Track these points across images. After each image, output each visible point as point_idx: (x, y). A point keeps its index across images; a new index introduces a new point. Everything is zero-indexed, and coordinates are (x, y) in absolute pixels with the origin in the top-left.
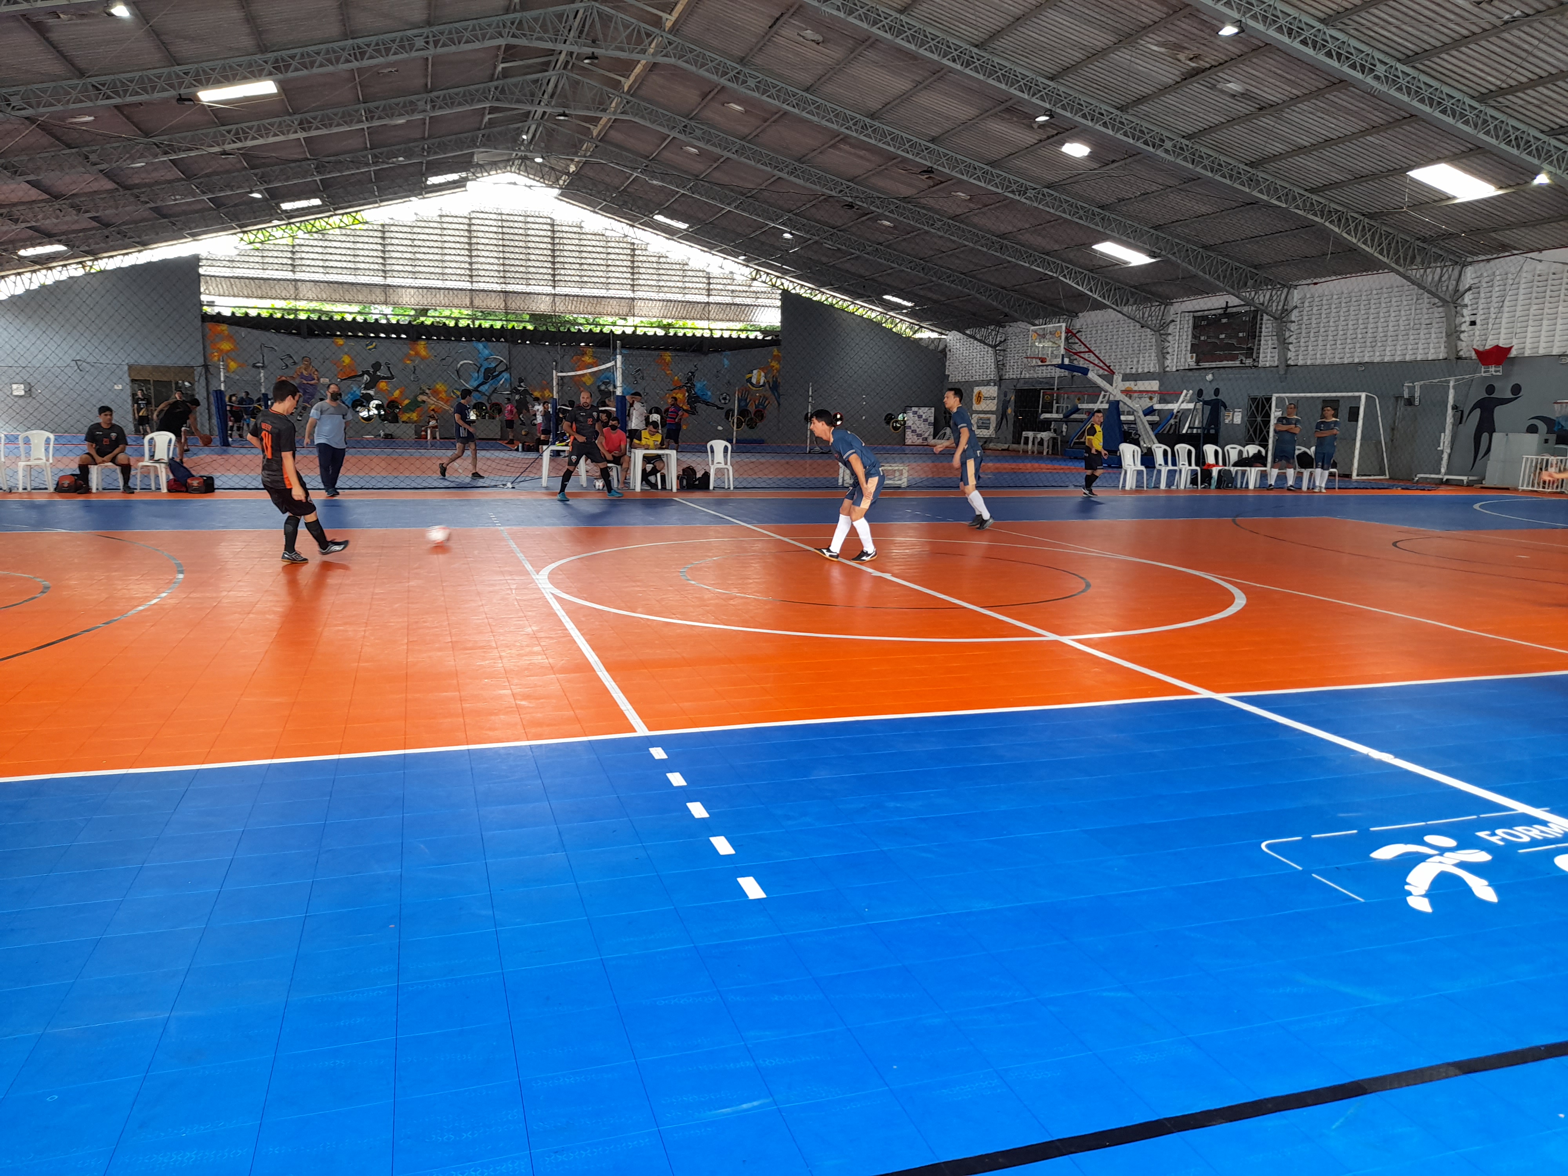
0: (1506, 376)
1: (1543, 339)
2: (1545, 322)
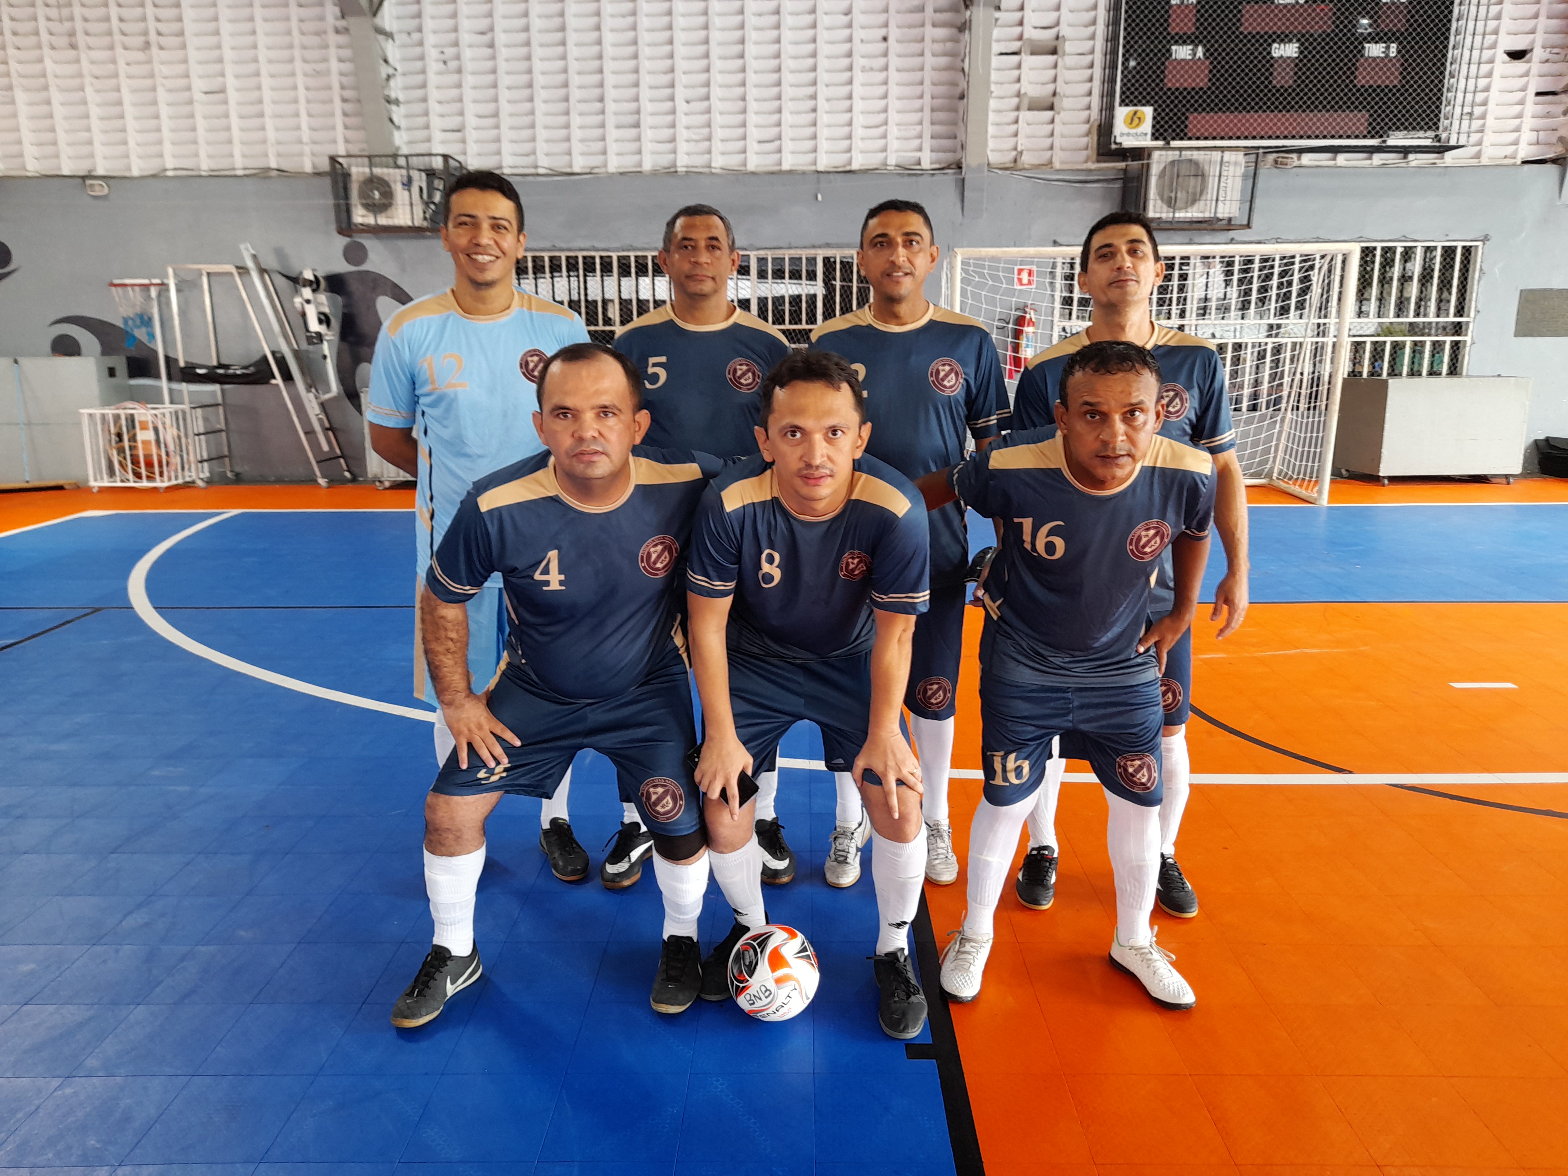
1: (28, 136)
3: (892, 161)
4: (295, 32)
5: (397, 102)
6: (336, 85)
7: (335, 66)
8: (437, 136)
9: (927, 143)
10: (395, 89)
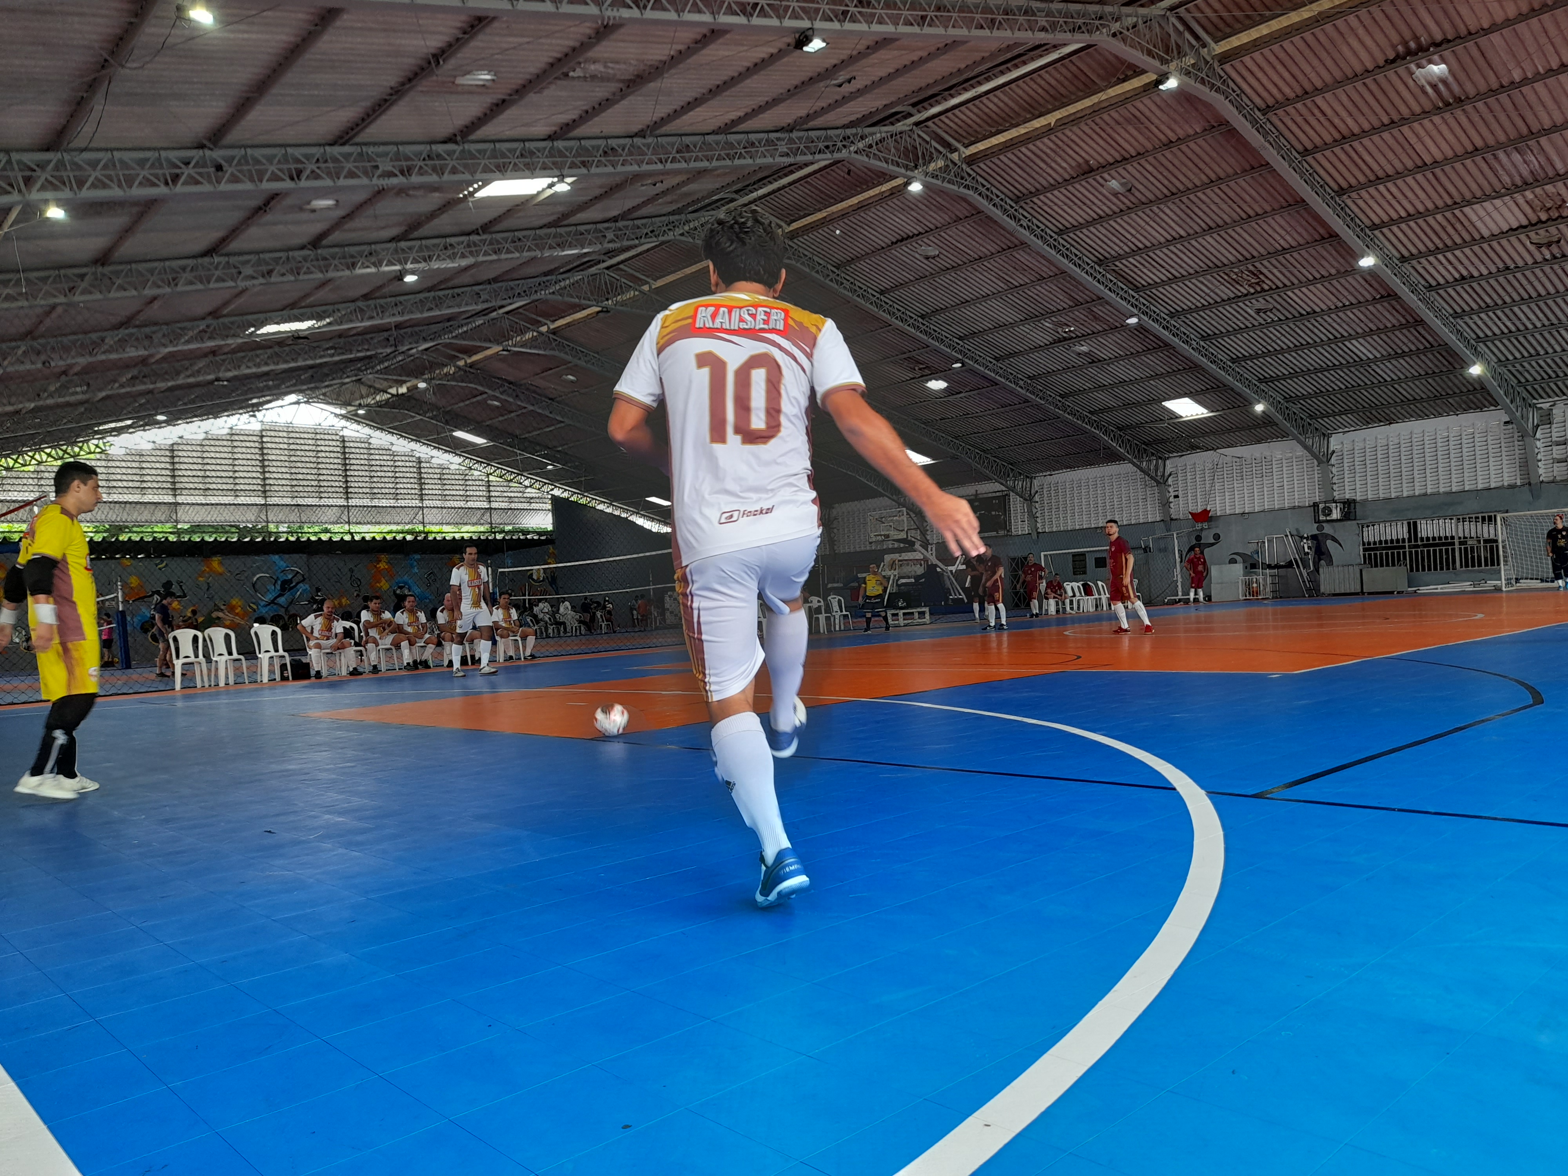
0: (1209, 529)
1: (1227, 504)
2: (1227, 494)
3: (1506, 484)
4: (1305, 468)
5: (1335, 484)
6: (1316, 481)
7: (1316, 475)
8: (1348, 492)
9: (1518, 477)
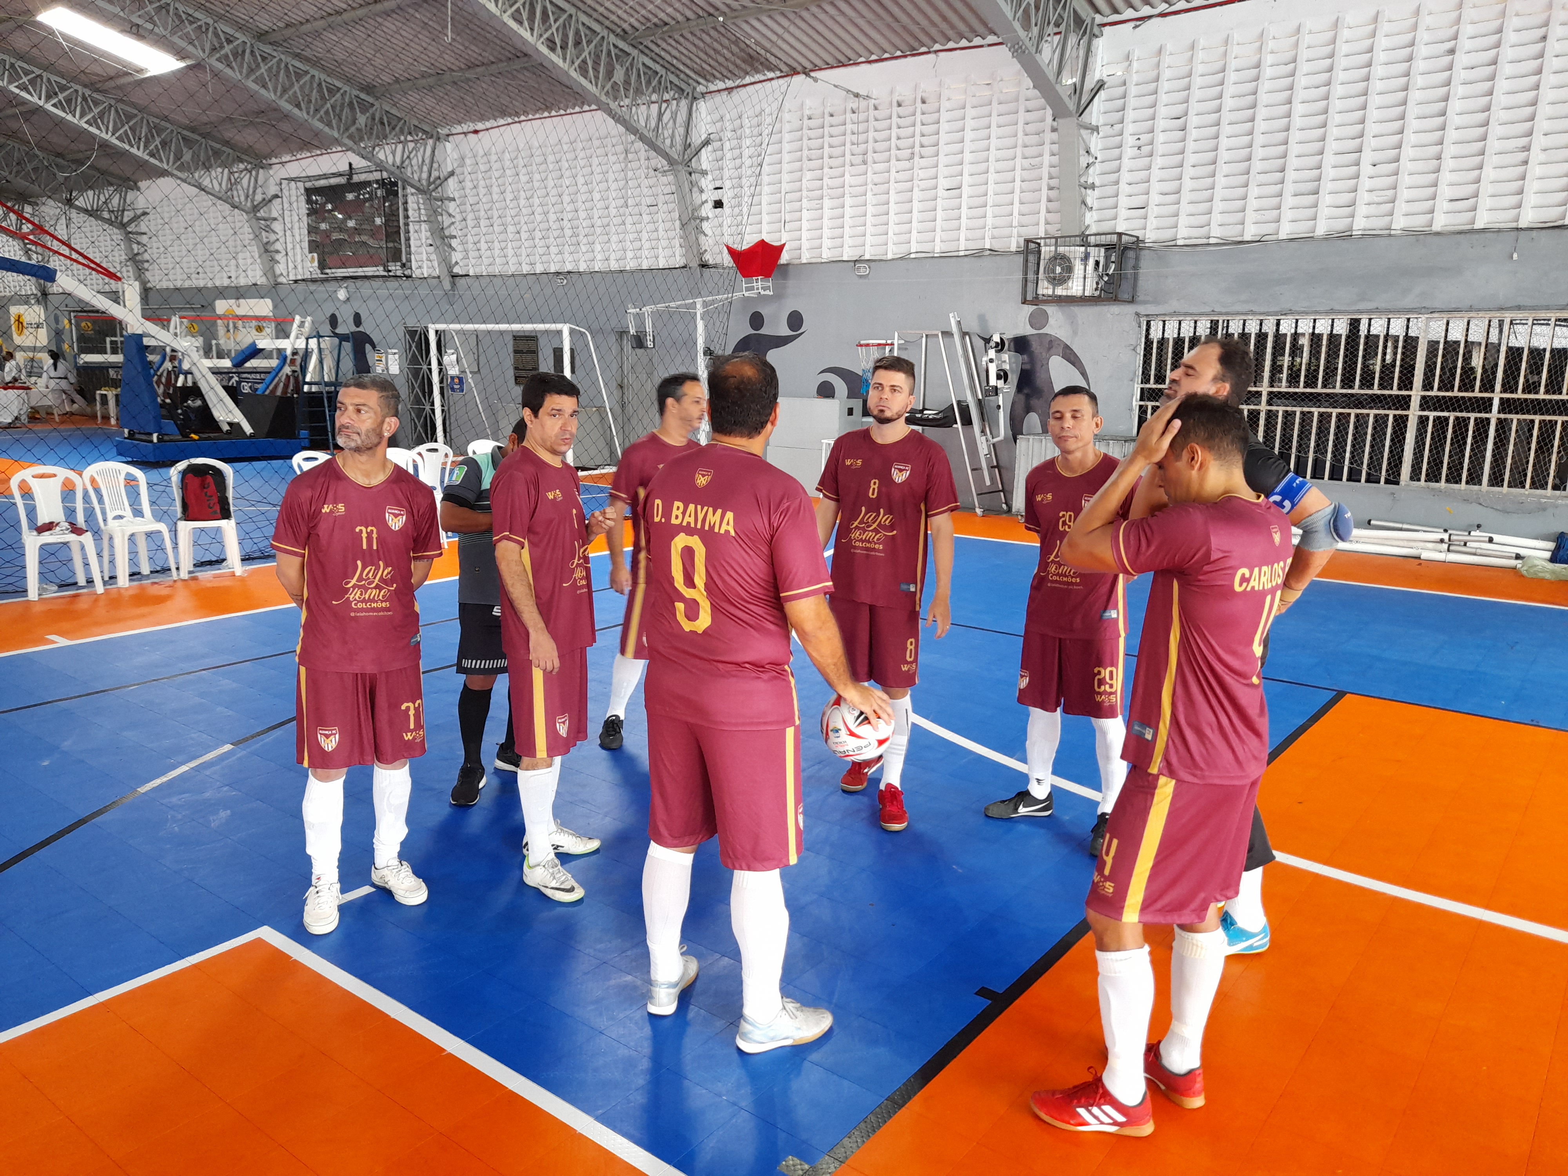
0: (778, 296)
1: (826, 232)
2: (827, 203)
4: (1020, 134)
5: (1093, 187)
6: (1046, 176)
7: (1047, 159)
8: (1123, 213)
10: (1093, 176)
